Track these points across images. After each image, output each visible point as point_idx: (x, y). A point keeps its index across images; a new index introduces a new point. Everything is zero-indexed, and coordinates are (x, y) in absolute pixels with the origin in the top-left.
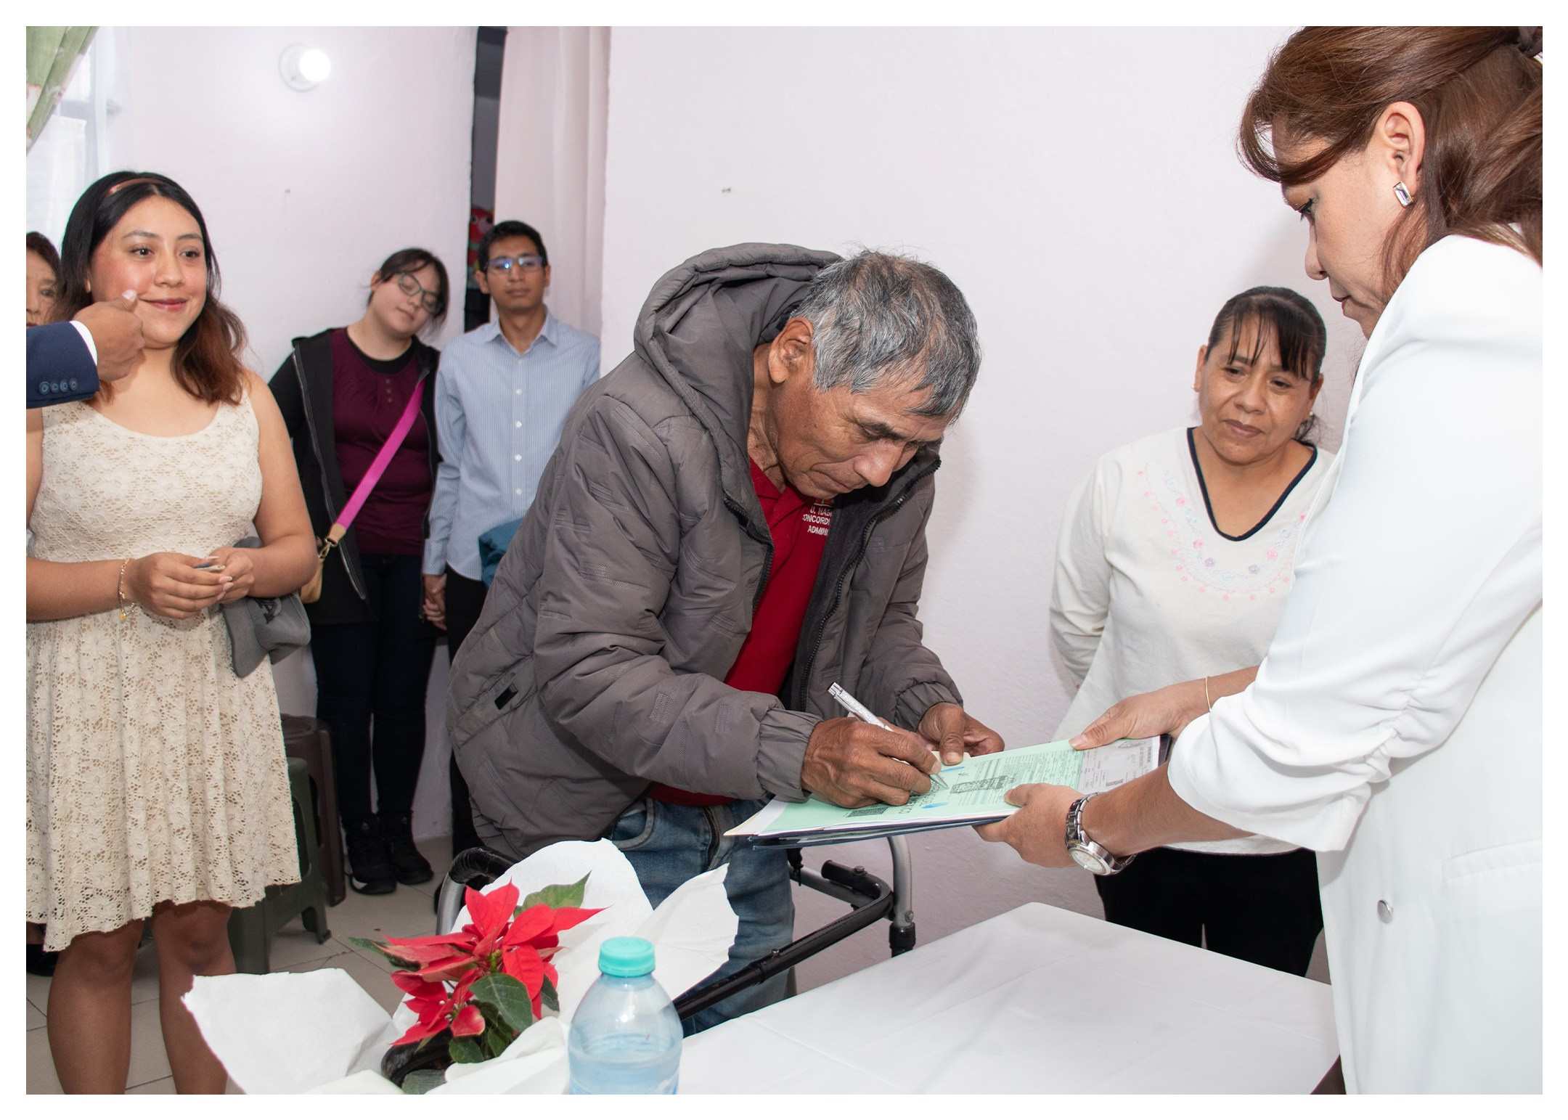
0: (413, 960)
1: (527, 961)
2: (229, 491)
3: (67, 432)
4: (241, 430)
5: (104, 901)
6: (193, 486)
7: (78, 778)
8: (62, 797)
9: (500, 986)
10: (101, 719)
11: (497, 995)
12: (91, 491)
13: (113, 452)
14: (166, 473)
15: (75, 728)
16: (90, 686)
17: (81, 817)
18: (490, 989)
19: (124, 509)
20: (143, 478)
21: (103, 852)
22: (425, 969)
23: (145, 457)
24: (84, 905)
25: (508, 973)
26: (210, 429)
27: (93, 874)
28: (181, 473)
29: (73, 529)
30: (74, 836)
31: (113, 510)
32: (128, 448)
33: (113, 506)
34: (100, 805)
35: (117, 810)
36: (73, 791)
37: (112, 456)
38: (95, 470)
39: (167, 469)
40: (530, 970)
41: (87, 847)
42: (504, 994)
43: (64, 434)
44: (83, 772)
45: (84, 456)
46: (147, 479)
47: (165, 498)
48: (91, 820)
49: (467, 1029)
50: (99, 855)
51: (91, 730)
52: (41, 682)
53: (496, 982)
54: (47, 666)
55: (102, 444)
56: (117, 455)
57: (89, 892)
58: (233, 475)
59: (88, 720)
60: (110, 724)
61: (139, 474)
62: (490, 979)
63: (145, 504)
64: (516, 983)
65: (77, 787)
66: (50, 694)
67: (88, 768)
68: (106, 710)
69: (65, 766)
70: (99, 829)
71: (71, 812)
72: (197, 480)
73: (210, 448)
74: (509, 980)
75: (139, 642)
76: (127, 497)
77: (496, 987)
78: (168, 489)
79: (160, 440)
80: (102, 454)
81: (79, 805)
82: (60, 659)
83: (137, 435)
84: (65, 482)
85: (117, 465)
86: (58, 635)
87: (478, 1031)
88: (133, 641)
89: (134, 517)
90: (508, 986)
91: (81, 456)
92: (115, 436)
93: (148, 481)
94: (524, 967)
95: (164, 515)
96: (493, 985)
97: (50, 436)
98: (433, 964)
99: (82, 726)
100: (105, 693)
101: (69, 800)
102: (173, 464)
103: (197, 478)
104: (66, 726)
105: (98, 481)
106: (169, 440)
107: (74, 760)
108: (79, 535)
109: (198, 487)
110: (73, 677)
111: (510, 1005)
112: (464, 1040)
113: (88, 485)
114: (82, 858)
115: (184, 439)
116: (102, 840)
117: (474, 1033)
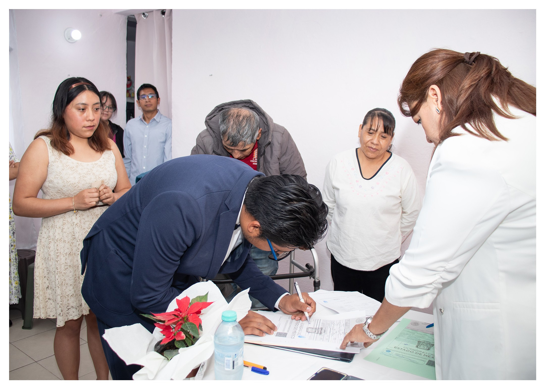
0: (164, 320)
1: (195, 318)
2: (108, 179)
3: (57, 162)
4: (110, 159)
5: (74, 310)
6: (97, 178)
7: (64, 271)
8: (60, 278)
9: (189, 325)
10: (71, 252)
11: (189, 328)
12: (66, 181)
13: (72, 168)
14: (89, 174)
15: (62, 256)
16: (67, 242)
17: (66, 284)
18: (187, 326)
19: (77, 186)
20: (82, 176)
21: (73, 294)
22: (167, 322)
23: (82, 169)
24: (68, 312)
25: (191, 322)
26: (101, 159)
27: (70, 302)
28: (94, 174)
29: (60, 193)
30: (64, 290)
31: (73, 187)
32: (77, 167)
33: (73, 186)
34: (72, 280)
35: (77, 281)
36: (63, 276)
37: (72, 169)
38: (67, 174)
39: (89, 173)
40: (196, 320)
41: (68, 293)
42: (190, 327)
43: (56, 163)
44: (66, 269)
45: (63, 170)
46: (84, 176)
47: (89, 182)
48: (69, 285)
49: (180, 338)
50: (72, 295)
51: (68, 256)
52: (51, 242)
53: (188, 324)
54: (53, 236)
55: (69, 165)
56: (74, 169)
57: (69, 307)
58: (110, 174)
59: (67, 253)
60: (73, 254)
61: (81, 175)
62: (186, 324)
63: (83, 184)
64: (193, 324)
65: (64, 275)
66: (54, 245)
67: (67, 268)
68: (72, 250)
69: (60, 268)
70: (71, 287)
71: (63, 282)
72: (99, 176)
73: (102, 165)
74: (191, 324)
75: (82, 228)
76: (78, 182)
77: (188, 326)
78: (90, 179)
79: (86, 163)
80: (69, 169)
81: (65, 280)
82: (56, 234)
83: (79, 162)
84: (57, 178)
85: (74, 172)
86: (55, 226)
87: (184, 338)
88: (80, 227)
89: (80, 189)
90: (191, 325)
91: (62, 170)
92: (73, 163)
93: (84, 177)
94: (194, 319)
95: (89, 187)
96: (187, 325)
97: (51, 163)
98: (169, 321)
99: (65, 255)
100: (71, 244)
101: (62, 278)
102: (91, 171)
103: (99, 175)
104: (60, 255)
105: (68, 178)
106: (89, 163)
107: (63, 266)
108: (61, 195)
109: (99, 178)
110: (61, 240)
111: (193, 331)
112: (179, 341)
113: (65, 179)
114: (67, 297)
115: (93, 163)
116: (73, 290)
117: (183, 339)
